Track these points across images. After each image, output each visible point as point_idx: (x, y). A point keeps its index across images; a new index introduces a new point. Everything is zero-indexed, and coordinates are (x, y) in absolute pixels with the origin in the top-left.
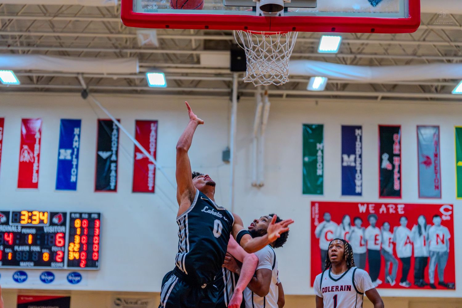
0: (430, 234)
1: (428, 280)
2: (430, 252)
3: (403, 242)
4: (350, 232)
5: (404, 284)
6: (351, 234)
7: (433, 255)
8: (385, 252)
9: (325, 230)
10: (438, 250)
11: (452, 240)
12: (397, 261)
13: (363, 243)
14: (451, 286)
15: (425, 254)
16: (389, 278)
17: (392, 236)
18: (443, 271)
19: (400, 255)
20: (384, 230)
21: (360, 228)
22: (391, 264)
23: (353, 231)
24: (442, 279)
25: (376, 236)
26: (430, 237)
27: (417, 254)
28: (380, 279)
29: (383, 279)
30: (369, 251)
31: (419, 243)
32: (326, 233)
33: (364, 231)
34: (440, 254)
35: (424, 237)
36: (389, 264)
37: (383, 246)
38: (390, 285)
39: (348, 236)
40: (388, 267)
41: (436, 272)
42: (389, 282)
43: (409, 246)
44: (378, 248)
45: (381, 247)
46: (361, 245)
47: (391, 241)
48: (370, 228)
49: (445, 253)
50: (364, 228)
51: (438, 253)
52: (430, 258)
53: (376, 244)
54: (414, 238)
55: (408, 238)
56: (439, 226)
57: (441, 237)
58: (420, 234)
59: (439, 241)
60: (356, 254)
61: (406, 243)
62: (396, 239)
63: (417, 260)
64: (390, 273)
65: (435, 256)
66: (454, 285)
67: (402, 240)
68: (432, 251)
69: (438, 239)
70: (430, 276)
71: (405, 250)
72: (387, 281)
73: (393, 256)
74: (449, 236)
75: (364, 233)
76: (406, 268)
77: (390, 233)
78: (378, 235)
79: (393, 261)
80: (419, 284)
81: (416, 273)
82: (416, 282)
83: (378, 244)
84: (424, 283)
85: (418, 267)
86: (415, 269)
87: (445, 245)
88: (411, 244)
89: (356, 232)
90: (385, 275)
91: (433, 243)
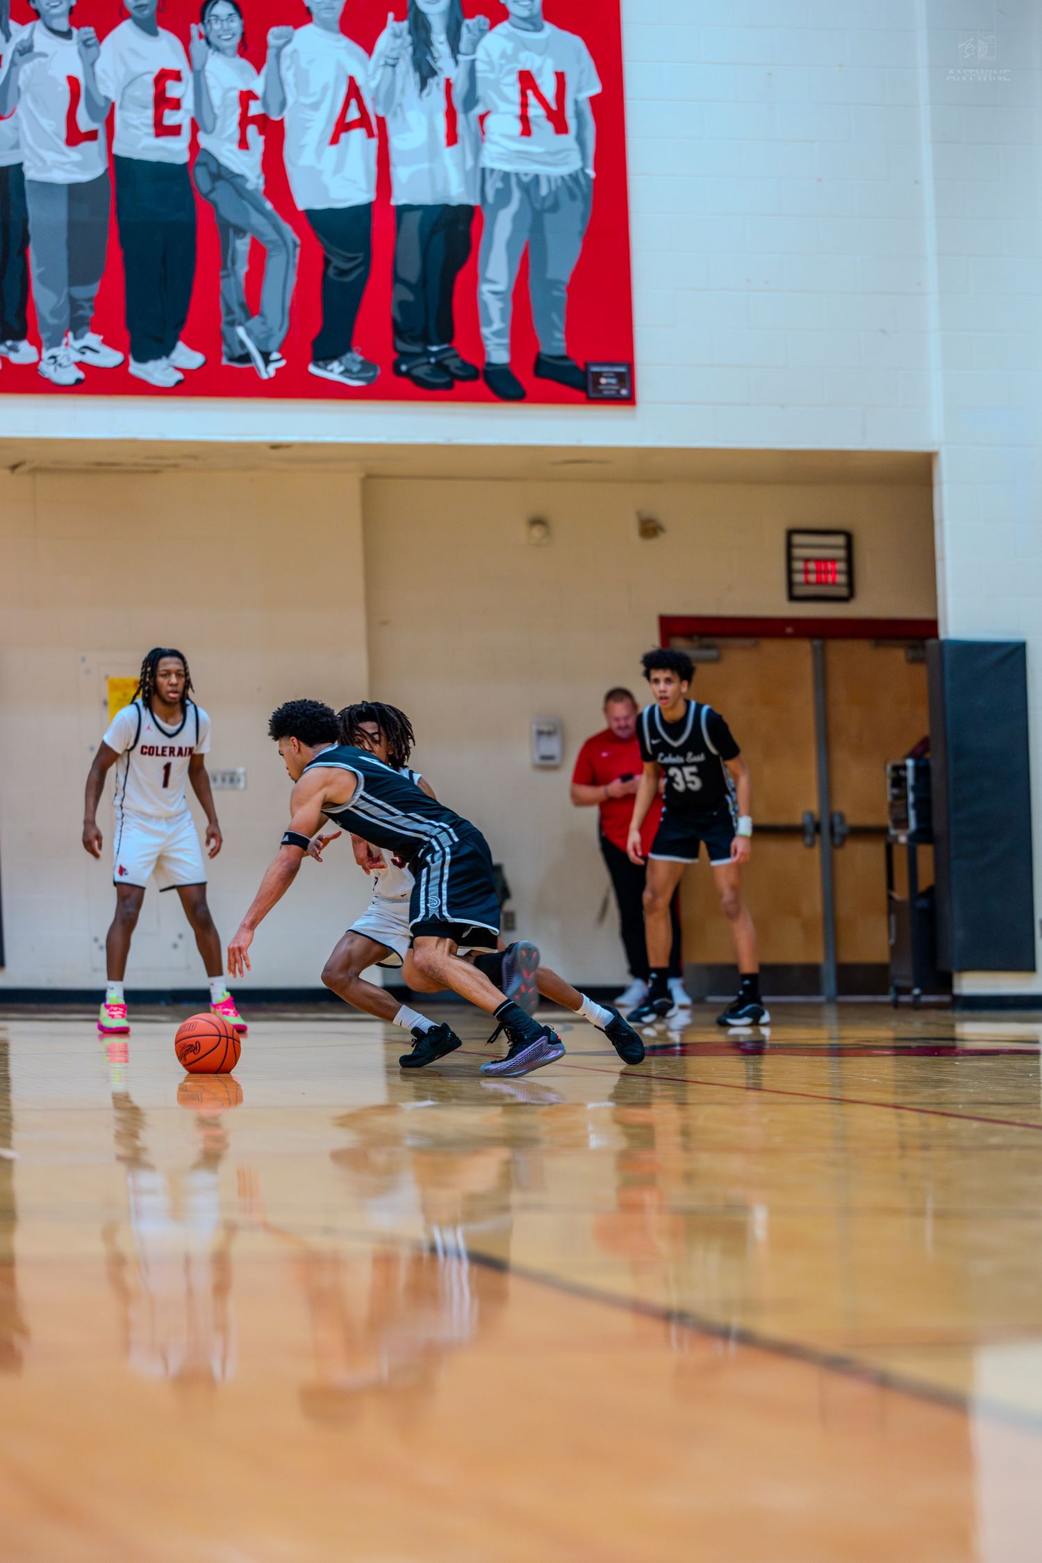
1: (478, 343)
3: (323, 121)
4: (8, 53)
5: (334, 372)
6: (14, 65)
7: (503, 197)
8: (221, 174)
10: (527, 168)
11: (610, 110)
12: (290, 233)
13: (85, 122)
14: (609, 383)
15: (457, 192)
16: (241, 331)
17: (257, 83)
18: (561, 294)
20: (211, 44)
21: (67, 35)
22: (258, 254)
23: (26, 50)
24: (554, 341)
25: (165, 76)
26: (481, 91)
27: (408, 190)
28: (193, 346)
29: (209, 342)
30: (120, 168)
31: (416, 123)
33: (90, 49)
35: (449, 85)
36: (242, 246)
37: (204, 140)
40: (242, 268)
42: (247, 358)
43: (359, 143)
44: (175, 150)
45: (194, 147)
46: (75, 137)
47: (255, 109)
48: (125, 32)
49: (574, 177)
50: (89, 32)
51: (530, 186)
52: (486, 214)
53: (162, 130)
54: (389, 95)
55: (354, 91)
56: (531, 24)
57: (548, 89)
58: (425, 72)
59: (536, 111)
60: (47, 188)
61: (342, 126)
62: (283, 104)
63: (414, 223)
64: (252, 306)
66: (627, 379)
67: (315, 106)
68: (492, 170)
69: (532, 100)
70: (490, 323)
71: (339, 168)
72: (238, 352)
73: (269, 206)
74: (596, 89)
75: (90, 66)
76: (343, 273)
77: (244, 63)
78: (177, 76)
79: (271, 235)
80: (421, 372)
81: (403, 305)
82: (407, 356)
83: (175, 131)
84: (453, 364)
85: (410, 268)
86: (397, 279)
87: (569, 140)
88: (370, 135)
89: (44, 55)
90: (224, 318)
91: (503, 123)
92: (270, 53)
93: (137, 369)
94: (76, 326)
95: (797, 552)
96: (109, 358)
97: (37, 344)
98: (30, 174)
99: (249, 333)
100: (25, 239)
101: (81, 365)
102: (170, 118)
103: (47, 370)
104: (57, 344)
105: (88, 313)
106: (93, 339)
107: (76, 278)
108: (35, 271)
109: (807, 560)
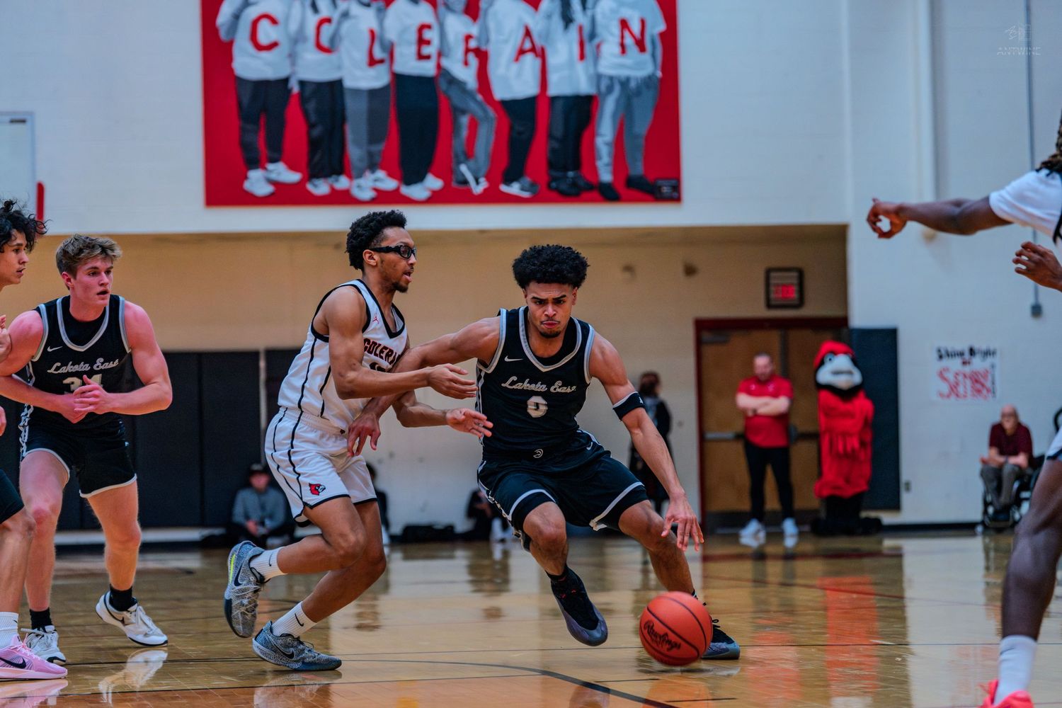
0: (599, 18)
1: (595, 171)
2: (599, 77)
3: (509, 50)
4: (336, 16)
5: (514, 189)
6: (339, 23)
7: (610, 89)
8: (453, 81)
9: (252, 13)
10: (623, 73)
11: (669, 40)
12: (491, 113)
13: (378, 54)
14: (666, 190)
15: (584, 87)
16: (463, 168)
17: (474, 30)
18: (641, 142)
19: (500, 93)
20: (448, 7)
21: (369, 5)
22: (473, 125)
23: (346, 15)
24: (637, 167)
25: (423, 28)
26: (599, 30)
27: (557, 88)
28: (437, 175)
29: (446, 173)
30: (398, 79)
31: (562, 50)
32: (255, 24)
33: (381, 13)
34: (633, 84)
35: (581, 29)
36: (464, 120)
37: (445, 63)
38: (469, 191)
39: (327, 30)
40: (464, 133)
41: (619, 144)
42: (465, 182)
43: (530, 61)
44: (428, 69)
45: (439, 66)
46: (373, 62)
47: (473, 44)
48: (401, 4)
49: (650, 78)
50: (380, 4)
51: (625, 83)
52: (600, 99)
53: (421, 57)
54: (547, 35)
55: (528, 33)
57: (636, 28)
58: (567, 19)
59: (629, 41)
60: (357, 92)
61: (522, 52)
62: (488, 41)
63: (559, 106)
64: (469, 154)
65: (617, 89)
66: (677, 188)
67: (506, 41)
68: (605, 76)
69: (627, 34)
70: (600, 158)
71: (519, 75)
72: (460, 178)
73: (479, 97)
74: (662, 27)
75: (381, 22)
76: (520, 133)
77: (467, 19)
78: (429, 27)
79: (479, 113)
80: (564, 187)
81: (554, 151)
82: (555, 179)
83: (428, 57)
84: (581, 183)
85: (558, 130)
86: (550, 136)
87: (647, 57)
88: (537, 55)
89: (355, 17)
90: (454, 160)
91: (610, 48)
92: (481, 13)
93: (407, 191)
94: (372, 167)
95: (773, 281)
96: (390, 184)
97: (350, 177)
98: (348, 83)
99: (469, 168)
100: (343, 120)
101: (376, 190)
102: (426, 50)
103: (356, 193)
104: (360, 176)
105: (378, 159)
106: (380, 174)
107: (373, 139)
108: (349, 136)
109: (778, 285)
